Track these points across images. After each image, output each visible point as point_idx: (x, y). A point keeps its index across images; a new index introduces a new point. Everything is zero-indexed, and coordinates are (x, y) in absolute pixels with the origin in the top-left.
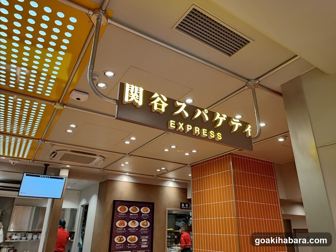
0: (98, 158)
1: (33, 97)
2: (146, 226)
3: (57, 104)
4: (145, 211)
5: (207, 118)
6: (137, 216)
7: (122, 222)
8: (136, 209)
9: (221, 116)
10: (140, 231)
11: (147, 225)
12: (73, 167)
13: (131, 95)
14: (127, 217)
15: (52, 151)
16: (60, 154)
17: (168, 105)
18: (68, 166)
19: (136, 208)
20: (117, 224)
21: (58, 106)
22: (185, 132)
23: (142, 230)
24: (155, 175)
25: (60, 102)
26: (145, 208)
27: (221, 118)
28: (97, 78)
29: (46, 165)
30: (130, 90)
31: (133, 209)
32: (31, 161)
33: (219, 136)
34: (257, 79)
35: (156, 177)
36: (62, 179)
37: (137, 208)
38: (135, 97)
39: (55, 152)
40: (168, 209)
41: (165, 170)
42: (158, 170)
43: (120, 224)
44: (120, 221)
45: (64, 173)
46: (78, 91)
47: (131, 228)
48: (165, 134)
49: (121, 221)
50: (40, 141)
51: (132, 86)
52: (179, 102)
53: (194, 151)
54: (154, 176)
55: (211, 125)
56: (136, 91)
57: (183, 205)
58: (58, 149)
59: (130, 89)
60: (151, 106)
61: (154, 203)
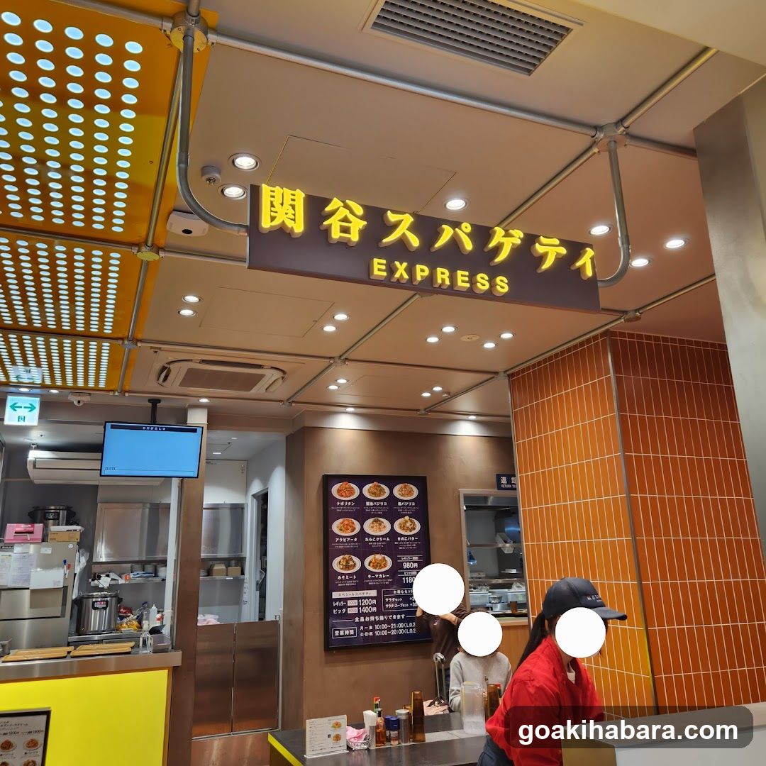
0: (271, 375)
1: (89, 238)
2: (411, 531)
3: (143, 249)
4: (406, 493)
5: (468, 245)
6: (383, 506)
7: (346, 522)
8: (381, 490)
9: (507, 235)
10: (396, 543)
11: (414, 529)
12: (216, 402)
13: (276, 212)
14: (360, 511)
15: (158, 366)
16: (178, 372)
17: (365, 223)
18: (204, 401)
19: (379, 486)
20: (336, 527)
21: (147, 255)
22: (414, 283)
23: (401, 541)
24: (421, 408)
25: (149, 244)
26: (405, 487)
27: (506, 241)
28: (217, 175)
29: (155, 402)
30: (272, 199)
31: (374, 490)
32: (117, 394)
33: (502, 284)
34: (620, 123)
35: (423, 412)
36: (195, 431)
37: (383, 486)
38: (286, 214)
39: (166, 368)
40: (464, 491)
41: (443, 392)
42: (426, 395)
43: (343, 528)
44: (341, 520)
45: (198, 418)
46: (180, 211)
47: (372, 536)
48: (417, 296)
49: (344, 521)
50: (126, 342)
51: (277, 189)
52: (394, 212)
53: (507, 336)
54: (418, 410)
55: (482, 259)
56: (288, 202)
57: (504, 480)
58: (171, 359)
59: (273, 197)
60: (325, 230)
61: (426, 477)
